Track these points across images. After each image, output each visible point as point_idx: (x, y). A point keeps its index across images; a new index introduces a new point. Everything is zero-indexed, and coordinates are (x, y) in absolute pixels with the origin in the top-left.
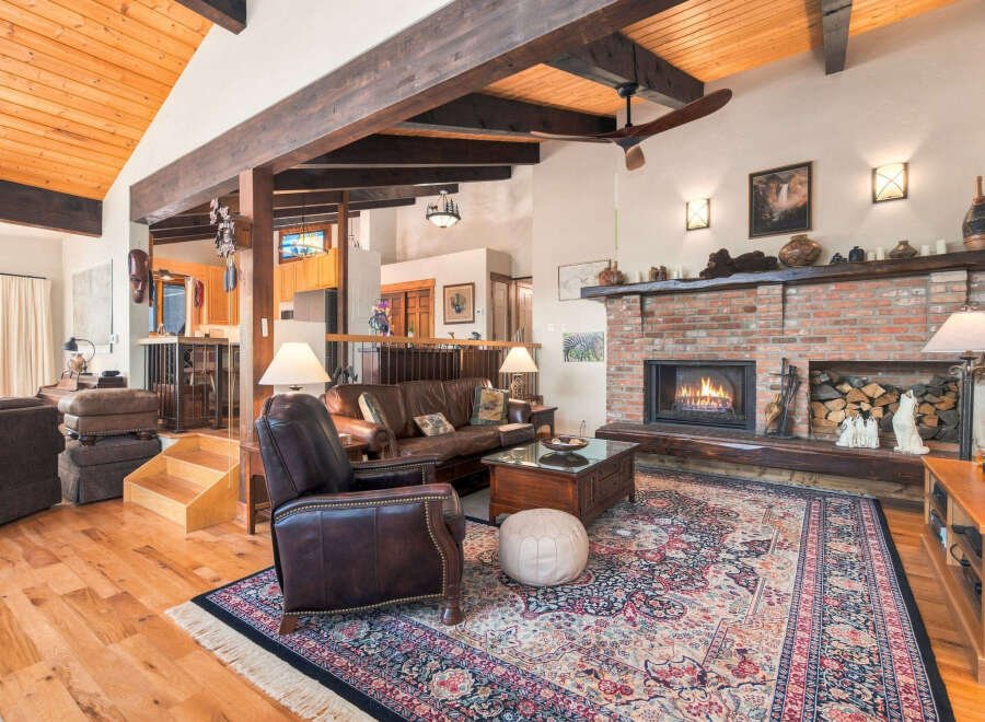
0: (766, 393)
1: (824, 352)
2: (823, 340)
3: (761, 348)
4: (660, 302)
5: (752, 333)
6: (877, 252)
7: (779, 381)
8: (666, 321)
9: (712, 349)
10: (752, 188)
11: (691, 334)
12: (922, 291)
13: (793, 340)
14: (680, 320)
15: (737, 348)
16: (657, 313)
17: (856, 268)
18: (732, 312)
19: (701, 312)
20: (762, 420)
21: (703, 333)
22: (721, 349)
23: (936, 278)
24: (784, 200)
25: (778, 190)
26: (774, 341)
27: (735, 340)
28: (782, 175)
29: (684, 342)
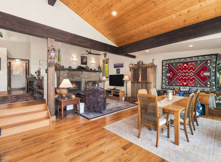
0: (83, 85)
1: (88, 80)
2: (88, 78)
3: (83, 79)
4: (70, 72)
5: (82, 77)
6: (93, 69)
7: (84, 84)
8: (71, 75)
9: (77, 79)
10: (81, 58)
11: (74, 77)
12: (96, 74)
13: (86, 78)
14: (72, 75)
15: (80, 79)
16: (69, 73)
17: (91, 71)
18: (80, 74)
19: (76, 74)
20: (83, 89)
21: (76, 77)
22: (78, 79)
23: (97, 73)
24: (84, 61)
25: (84, 59)
26: (84, 78)
27: (80, 78)
28: (84, 57)
29: (73, 78)
